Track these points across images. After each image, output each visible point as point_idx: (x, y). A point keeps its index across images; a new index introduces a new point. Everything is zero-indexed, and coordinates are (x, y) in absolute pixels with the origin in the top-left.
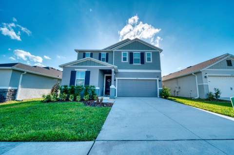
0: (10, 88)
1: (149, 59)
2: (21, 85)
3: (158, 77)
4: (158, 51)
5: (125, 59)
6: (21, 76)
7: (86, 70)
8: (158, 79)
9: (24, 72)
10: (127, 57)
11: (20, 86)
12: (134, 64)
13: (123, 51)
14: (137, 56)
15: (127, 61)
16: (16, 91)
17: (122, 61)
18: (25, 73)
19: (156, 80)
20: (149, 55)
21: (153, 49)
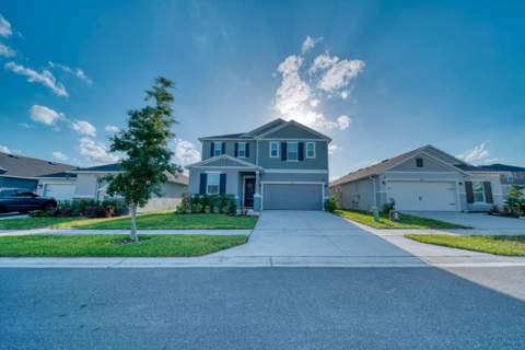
1: (311, 154)
3: (323, 180)
4: (326, 140)
5: (274, 153)
7: (220, 172)
8: (323, 184)
10: (278, 149)
12: (288, 161)
13: (272, 141)
14: (292, 149)
15: (278, 156)
17: (271, 156)
19: (321, 185)
20: (311, 145)
21: (317, 137)
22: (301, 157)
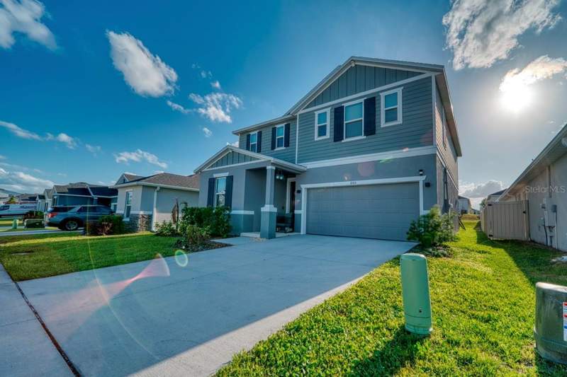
0: (142, 213)
1: (391, 115)
2: (157, 207)
3: (421, 172)
4: (427, 74)
5: (322, 131)
6: (156, 194)
7: (227, 174)
8: (421, 179)
9: (156, 188)
10: (329, 123)
11: (155, 209)
12: (345, 140)
13: (318, 110)
14: (355, 116)
15: (329, 134)
16: (150, 217)
17: (317, 138)
18: (158, 188)
19: (418, 182)
20: (391, 99)
21: (409, 74)
22: (370, 128)
